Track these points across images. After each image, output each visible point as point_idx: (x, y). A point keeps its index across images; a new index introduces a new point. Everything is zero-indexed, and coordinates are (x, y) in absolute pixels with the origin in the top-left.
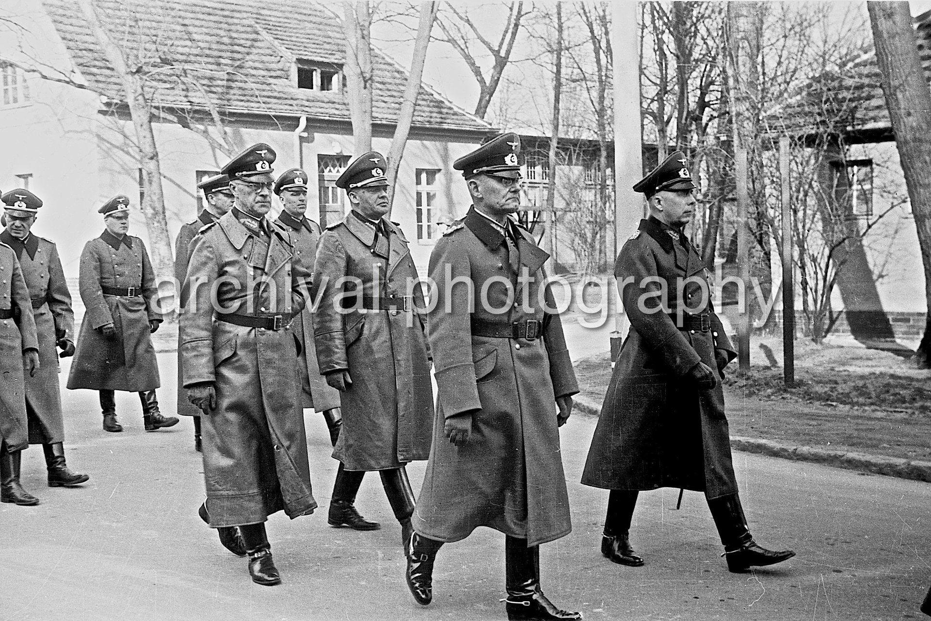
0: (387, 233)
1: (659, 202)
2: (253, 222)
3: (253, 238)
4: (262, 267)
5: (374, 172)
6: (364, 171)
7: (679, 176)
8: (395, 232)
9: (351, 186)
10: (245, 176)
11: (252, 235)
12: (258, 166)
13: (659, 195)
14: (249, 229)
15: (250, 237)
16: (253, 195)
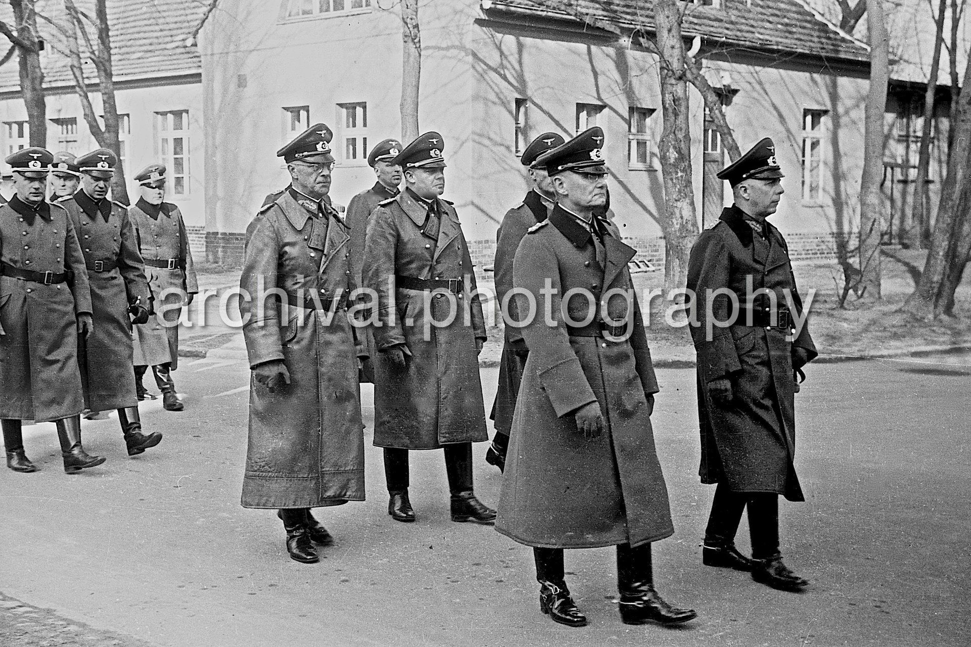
0: (439, 214)
1: (745, 190)
2: (312, 204)
3: (312, 219)
4: (321, 248)
5: (432, 153)
6: (422, 150)
7: (768, 164)
8: (447, 213)
9: (408, 165)
10: (306, 156)
11: (312, 216)
12: (319, 147)
13: (746, 183)
14: (308, 211)
15: (310, 218)
16: (314, 176)
